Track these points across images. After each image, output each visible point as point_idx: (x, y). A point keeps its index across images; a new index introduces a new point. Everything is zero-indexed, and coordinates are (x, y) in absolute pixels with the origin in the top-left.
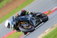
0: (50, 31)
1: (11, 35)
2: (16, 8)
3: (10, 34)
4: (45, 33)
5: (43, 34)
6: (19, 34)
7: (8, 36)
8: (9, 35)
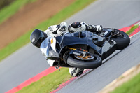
0: (135, 74)
1: (37, 81)
2: (51, 17)
3: (33, 79)
4: (123, 78)
5: (118, 81)
6: (56, 81)
7: (28, 85)
8: (33, 82)
